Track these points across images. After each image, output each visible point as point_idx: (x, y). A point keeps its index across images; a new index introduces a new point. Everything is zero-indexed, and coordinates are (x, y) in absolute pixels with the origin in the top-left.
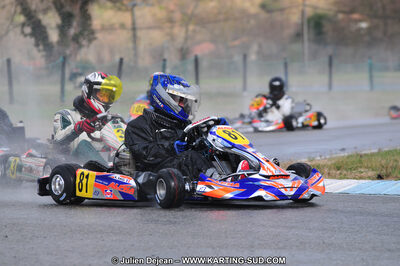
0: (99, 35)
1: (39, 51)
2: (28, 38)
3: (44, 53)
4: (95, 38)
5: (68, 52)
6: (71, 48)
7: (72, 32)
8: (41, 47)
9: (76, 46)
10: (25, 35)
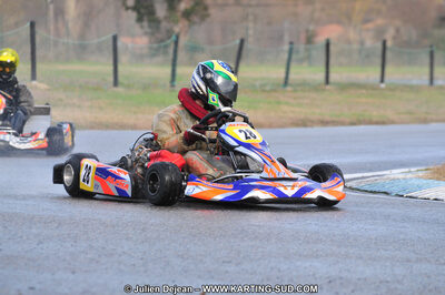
0: (212, 11)
1: (142, 27)
2: (130, 11)
3: (148, 30)
4: (208, 15)
5: (177, 29)
6: (181, 25)
7: (183, 6)
8: (145, 24)
9: (186, 23)
10: (127, 8)
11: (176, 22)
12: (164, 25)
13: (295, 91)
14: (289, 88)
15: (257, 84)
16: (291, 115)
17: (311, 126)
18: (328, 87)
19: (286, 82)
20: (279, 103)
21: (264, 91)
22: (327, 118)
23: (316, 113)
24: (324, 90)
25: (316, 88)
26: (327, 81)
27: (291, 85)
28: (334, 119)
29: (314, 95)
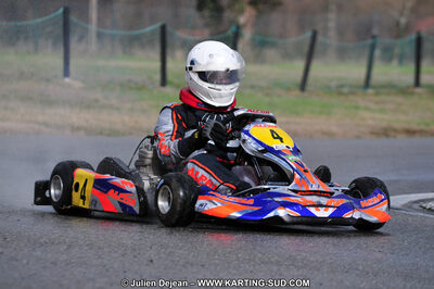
11: (241, 12)
12: (227, 15)
13: (377, 94)
14: (370, 91)
15: (333, 84)
16: (370, 122)
17: (395, 137)
18: (418, 90)
19: (367, 83)
20: (357, 108)
21: (340, 94)
22: (414, 126)
23: (400, 120)
24: (412, 94)
25: (403, 91)
26: (417, 83)
27: (374, 87)
28: (422, 127)
29: (400, 99)
